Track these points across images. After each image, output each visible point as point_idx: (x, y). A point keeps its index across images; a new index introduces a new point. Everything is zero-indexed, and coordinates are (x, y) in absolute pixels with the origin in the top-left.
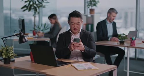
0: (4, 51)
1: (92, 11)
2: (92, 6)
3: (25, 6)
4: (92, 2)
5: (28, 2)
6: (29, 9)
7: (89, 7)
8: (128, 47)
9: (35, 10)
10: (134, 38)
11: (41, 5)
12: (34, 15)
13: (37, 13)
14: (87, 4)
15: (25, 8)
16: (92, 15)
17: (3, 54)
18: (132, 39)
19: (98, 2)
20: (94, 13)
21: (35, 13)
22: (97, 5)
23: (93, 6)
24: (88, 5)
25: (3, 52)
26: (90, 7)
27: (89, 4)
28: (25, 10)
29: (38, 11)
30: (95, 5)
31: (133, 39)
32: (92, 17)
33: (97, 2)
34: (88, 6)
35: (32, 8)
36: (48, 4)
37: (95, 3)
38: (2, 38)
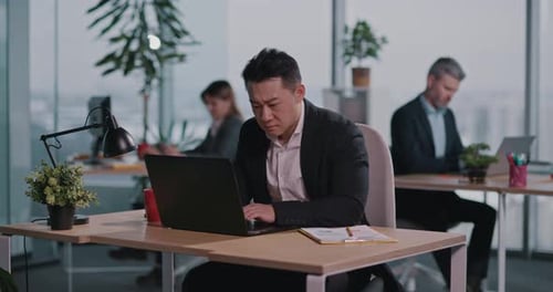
0: (53, 181)
1: (360, 75)
2: (360, 57)
3: (110, 57)
4: (360, 41)
5: (123, 43)
6: (123, 66)
7: (348, 62)
8: (499, 191)
9: (147, 73)
10: (522, 158)
11: (169, 51)
12: (143, 91)
13: (155, 82)
14: (340, 51)
15: (110, 65)
16: (361, 89)
17: (48, 190)
18: (514, 163)
19: (384, 40)
20: (367, 83)
21: (148, 83)
22: (379, 53)
23: (365, 56)
24: (347, 53)
25: (47, 184)
26: (355, 62)
27: (351, 50)
28: (109, 71)
29: (158, 73)
30: (371, 53)
31: (520, 164)
32: (362, 97)
33: (379, 42)
34: (347, 58)
35: (138, 62)
36: (196, 48)
37: (371, 45)
38: (44, 138)
